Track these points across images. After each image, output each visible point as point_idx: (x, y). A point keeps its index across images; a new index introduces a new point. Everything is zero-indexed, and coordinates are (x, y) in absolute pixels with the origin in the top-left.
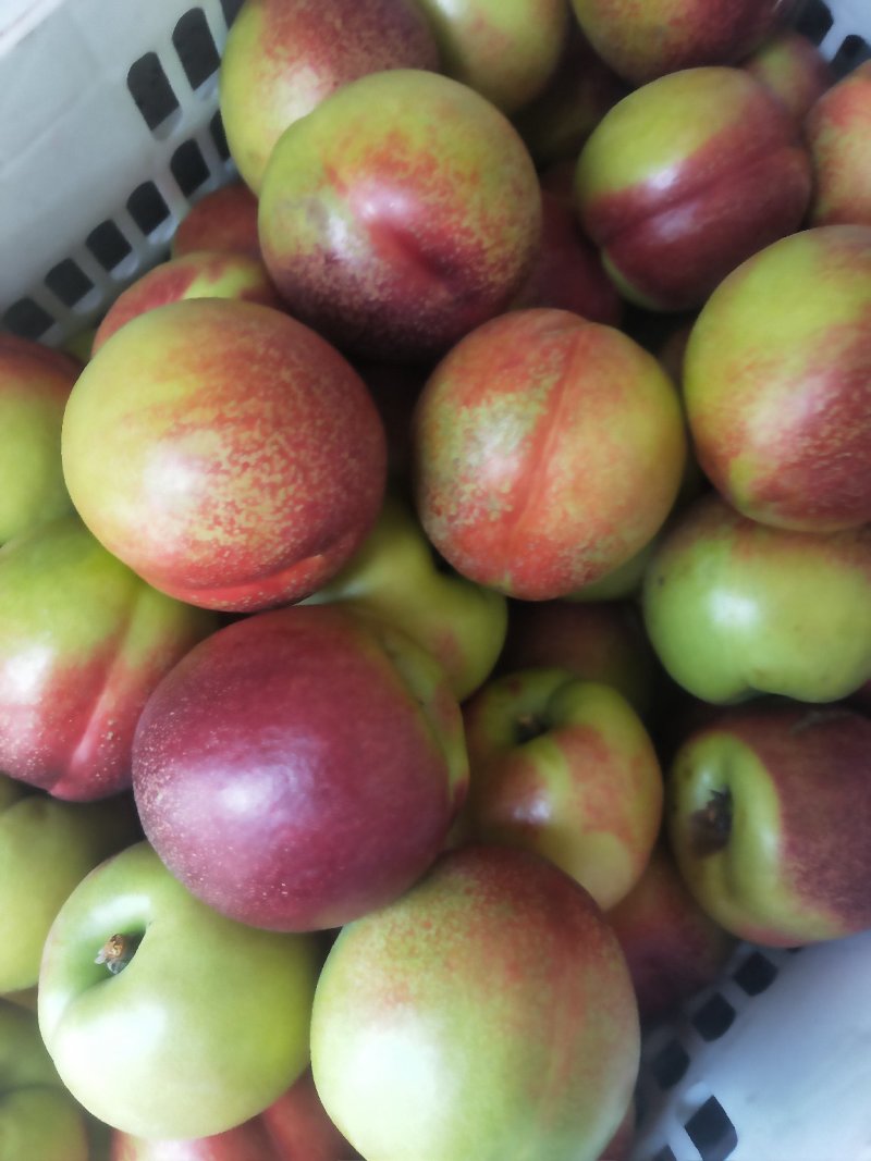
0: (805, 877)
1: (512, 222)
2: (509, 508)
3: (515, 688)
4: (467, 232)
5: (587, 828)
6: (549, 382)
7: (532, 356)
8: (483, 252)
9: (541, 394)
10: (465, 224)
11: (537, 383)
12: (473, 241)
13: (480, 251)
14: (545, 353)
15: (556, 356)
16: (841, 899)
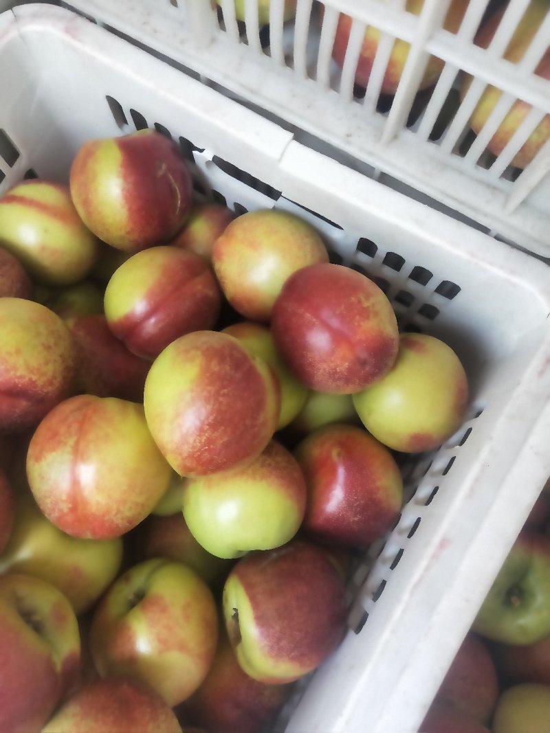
0: (272, 648)
1: (47, 363)
2: (70, 506)
3: (128, 579)
4: (21, 377)
5: (161, 652)
6: (71, 442)
7: (63, 429)
8: (34, 382)
9: (68, 449)
10: (19, 374)
11: (65, 444)
12: (26, 380)
13: (32, 382)
14: (69, 427)
15: (75, 427)
16: (293, 654)
